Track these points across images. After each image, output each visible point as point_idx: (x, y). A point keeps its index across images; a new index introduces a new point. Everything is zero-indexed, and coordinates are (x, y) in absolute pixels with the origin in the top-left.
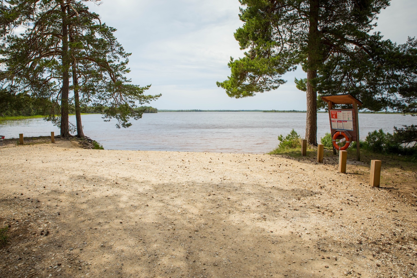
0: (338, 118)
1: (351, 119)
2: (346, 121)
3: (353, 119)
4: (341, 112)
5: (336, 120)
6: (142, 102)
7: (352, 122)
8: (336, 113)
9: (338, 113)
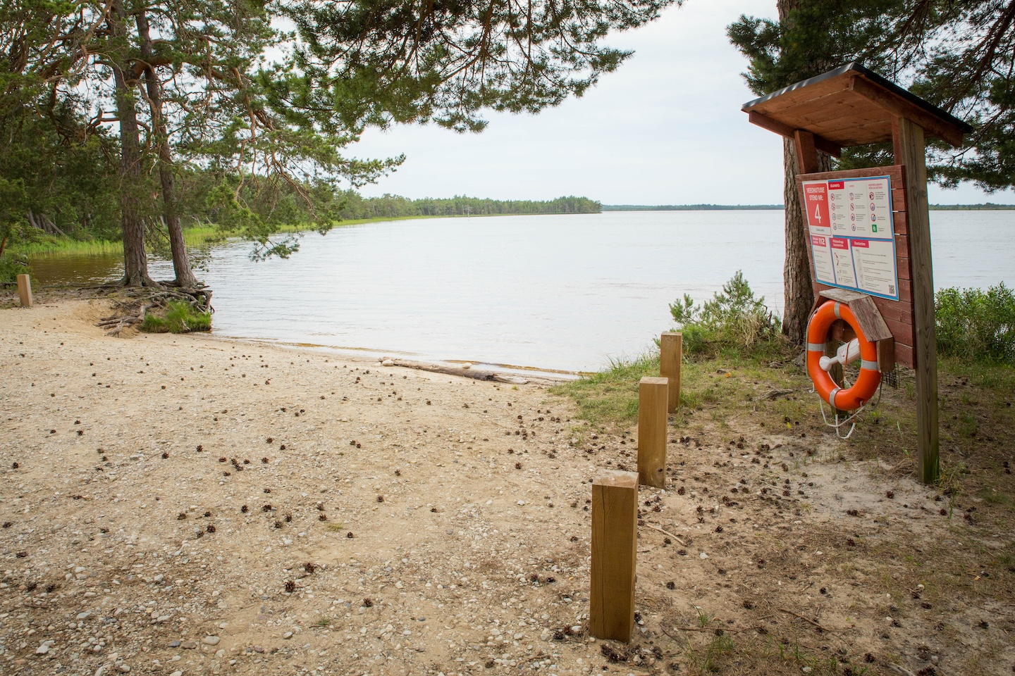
0: (832, 222)
1: (886, 229)
2: (864, 242)
3: (896, 227)
4: (842, 187)
5: (828, 232)
6: (358, 179)
7: (890, 247)
8: (825, 195)
9: (830, 192)
